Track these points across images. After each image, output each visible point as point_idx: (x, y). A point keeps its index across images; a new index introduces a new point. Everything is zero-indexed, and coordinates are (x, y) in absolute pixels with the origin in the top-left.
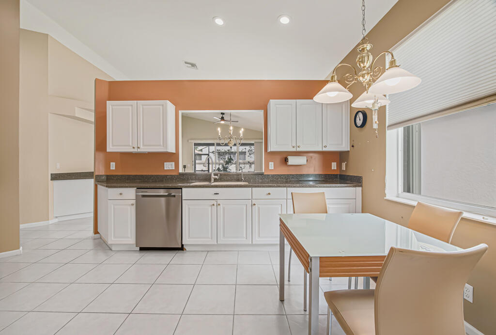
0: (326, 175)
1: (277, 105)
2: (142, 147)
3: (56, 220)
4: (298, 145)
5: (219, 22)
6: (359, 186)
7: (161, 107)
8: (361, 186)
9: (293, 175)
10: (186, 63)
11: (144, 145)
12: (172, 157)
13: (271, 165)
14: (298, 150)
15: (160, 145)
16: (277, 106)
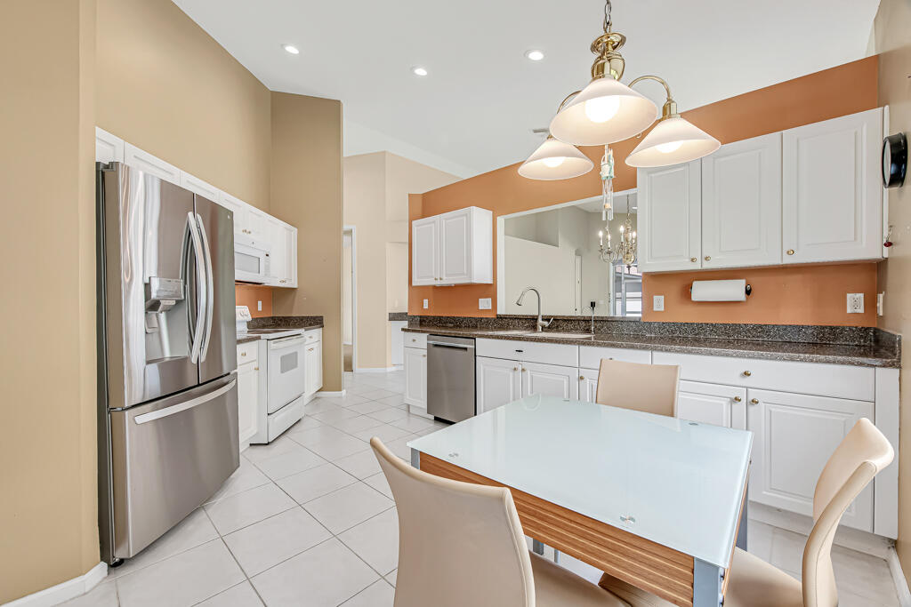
0: (823, 328)
1: (651, 173)
2: (444, 278)
3: (394, 369)
4: (705, 255)
5: (536, 56)
6: (892, 365)
7: (465, 218)
8: (897, 365)
9: (714, 326)
10: (536, 131)
11: (447, 275)
12: (489, 290)
13: (659, 303)
14: (707, 266)
15: (463, 274)
16: (653, 175)
